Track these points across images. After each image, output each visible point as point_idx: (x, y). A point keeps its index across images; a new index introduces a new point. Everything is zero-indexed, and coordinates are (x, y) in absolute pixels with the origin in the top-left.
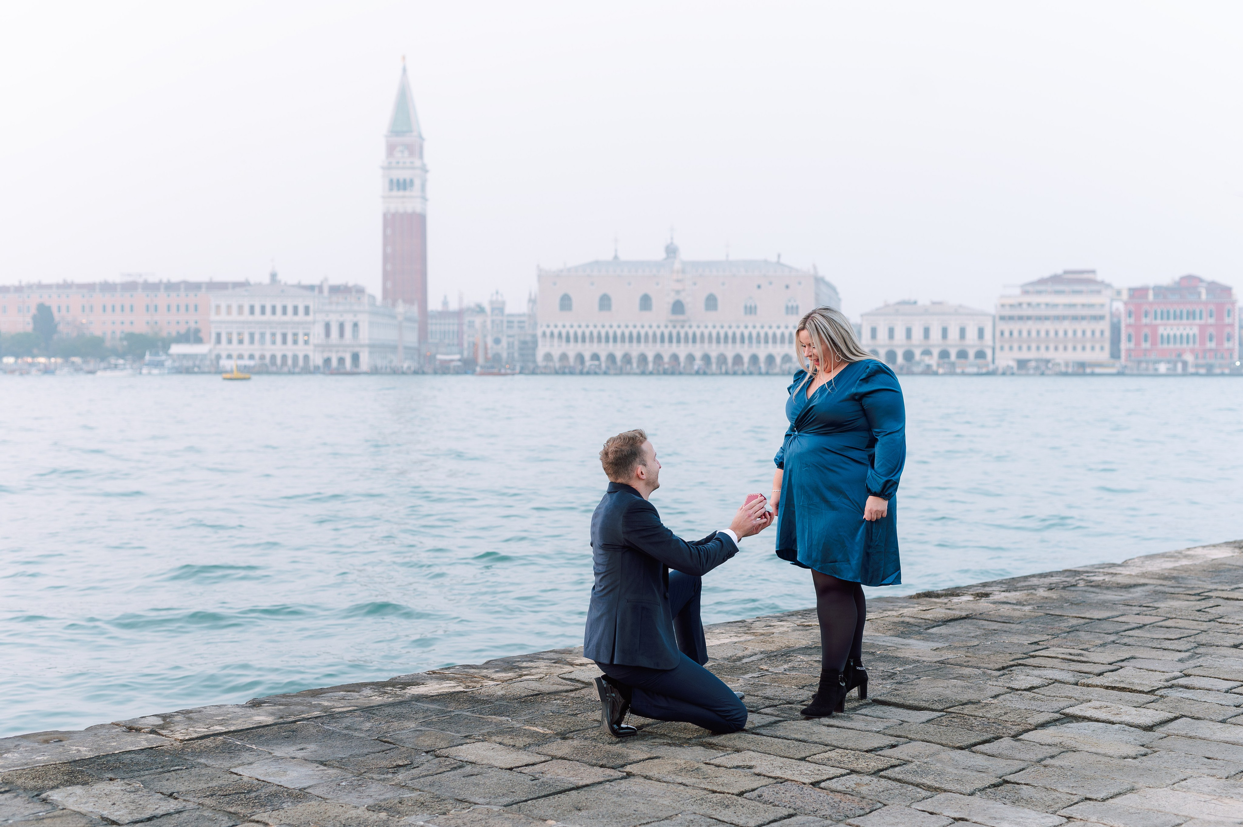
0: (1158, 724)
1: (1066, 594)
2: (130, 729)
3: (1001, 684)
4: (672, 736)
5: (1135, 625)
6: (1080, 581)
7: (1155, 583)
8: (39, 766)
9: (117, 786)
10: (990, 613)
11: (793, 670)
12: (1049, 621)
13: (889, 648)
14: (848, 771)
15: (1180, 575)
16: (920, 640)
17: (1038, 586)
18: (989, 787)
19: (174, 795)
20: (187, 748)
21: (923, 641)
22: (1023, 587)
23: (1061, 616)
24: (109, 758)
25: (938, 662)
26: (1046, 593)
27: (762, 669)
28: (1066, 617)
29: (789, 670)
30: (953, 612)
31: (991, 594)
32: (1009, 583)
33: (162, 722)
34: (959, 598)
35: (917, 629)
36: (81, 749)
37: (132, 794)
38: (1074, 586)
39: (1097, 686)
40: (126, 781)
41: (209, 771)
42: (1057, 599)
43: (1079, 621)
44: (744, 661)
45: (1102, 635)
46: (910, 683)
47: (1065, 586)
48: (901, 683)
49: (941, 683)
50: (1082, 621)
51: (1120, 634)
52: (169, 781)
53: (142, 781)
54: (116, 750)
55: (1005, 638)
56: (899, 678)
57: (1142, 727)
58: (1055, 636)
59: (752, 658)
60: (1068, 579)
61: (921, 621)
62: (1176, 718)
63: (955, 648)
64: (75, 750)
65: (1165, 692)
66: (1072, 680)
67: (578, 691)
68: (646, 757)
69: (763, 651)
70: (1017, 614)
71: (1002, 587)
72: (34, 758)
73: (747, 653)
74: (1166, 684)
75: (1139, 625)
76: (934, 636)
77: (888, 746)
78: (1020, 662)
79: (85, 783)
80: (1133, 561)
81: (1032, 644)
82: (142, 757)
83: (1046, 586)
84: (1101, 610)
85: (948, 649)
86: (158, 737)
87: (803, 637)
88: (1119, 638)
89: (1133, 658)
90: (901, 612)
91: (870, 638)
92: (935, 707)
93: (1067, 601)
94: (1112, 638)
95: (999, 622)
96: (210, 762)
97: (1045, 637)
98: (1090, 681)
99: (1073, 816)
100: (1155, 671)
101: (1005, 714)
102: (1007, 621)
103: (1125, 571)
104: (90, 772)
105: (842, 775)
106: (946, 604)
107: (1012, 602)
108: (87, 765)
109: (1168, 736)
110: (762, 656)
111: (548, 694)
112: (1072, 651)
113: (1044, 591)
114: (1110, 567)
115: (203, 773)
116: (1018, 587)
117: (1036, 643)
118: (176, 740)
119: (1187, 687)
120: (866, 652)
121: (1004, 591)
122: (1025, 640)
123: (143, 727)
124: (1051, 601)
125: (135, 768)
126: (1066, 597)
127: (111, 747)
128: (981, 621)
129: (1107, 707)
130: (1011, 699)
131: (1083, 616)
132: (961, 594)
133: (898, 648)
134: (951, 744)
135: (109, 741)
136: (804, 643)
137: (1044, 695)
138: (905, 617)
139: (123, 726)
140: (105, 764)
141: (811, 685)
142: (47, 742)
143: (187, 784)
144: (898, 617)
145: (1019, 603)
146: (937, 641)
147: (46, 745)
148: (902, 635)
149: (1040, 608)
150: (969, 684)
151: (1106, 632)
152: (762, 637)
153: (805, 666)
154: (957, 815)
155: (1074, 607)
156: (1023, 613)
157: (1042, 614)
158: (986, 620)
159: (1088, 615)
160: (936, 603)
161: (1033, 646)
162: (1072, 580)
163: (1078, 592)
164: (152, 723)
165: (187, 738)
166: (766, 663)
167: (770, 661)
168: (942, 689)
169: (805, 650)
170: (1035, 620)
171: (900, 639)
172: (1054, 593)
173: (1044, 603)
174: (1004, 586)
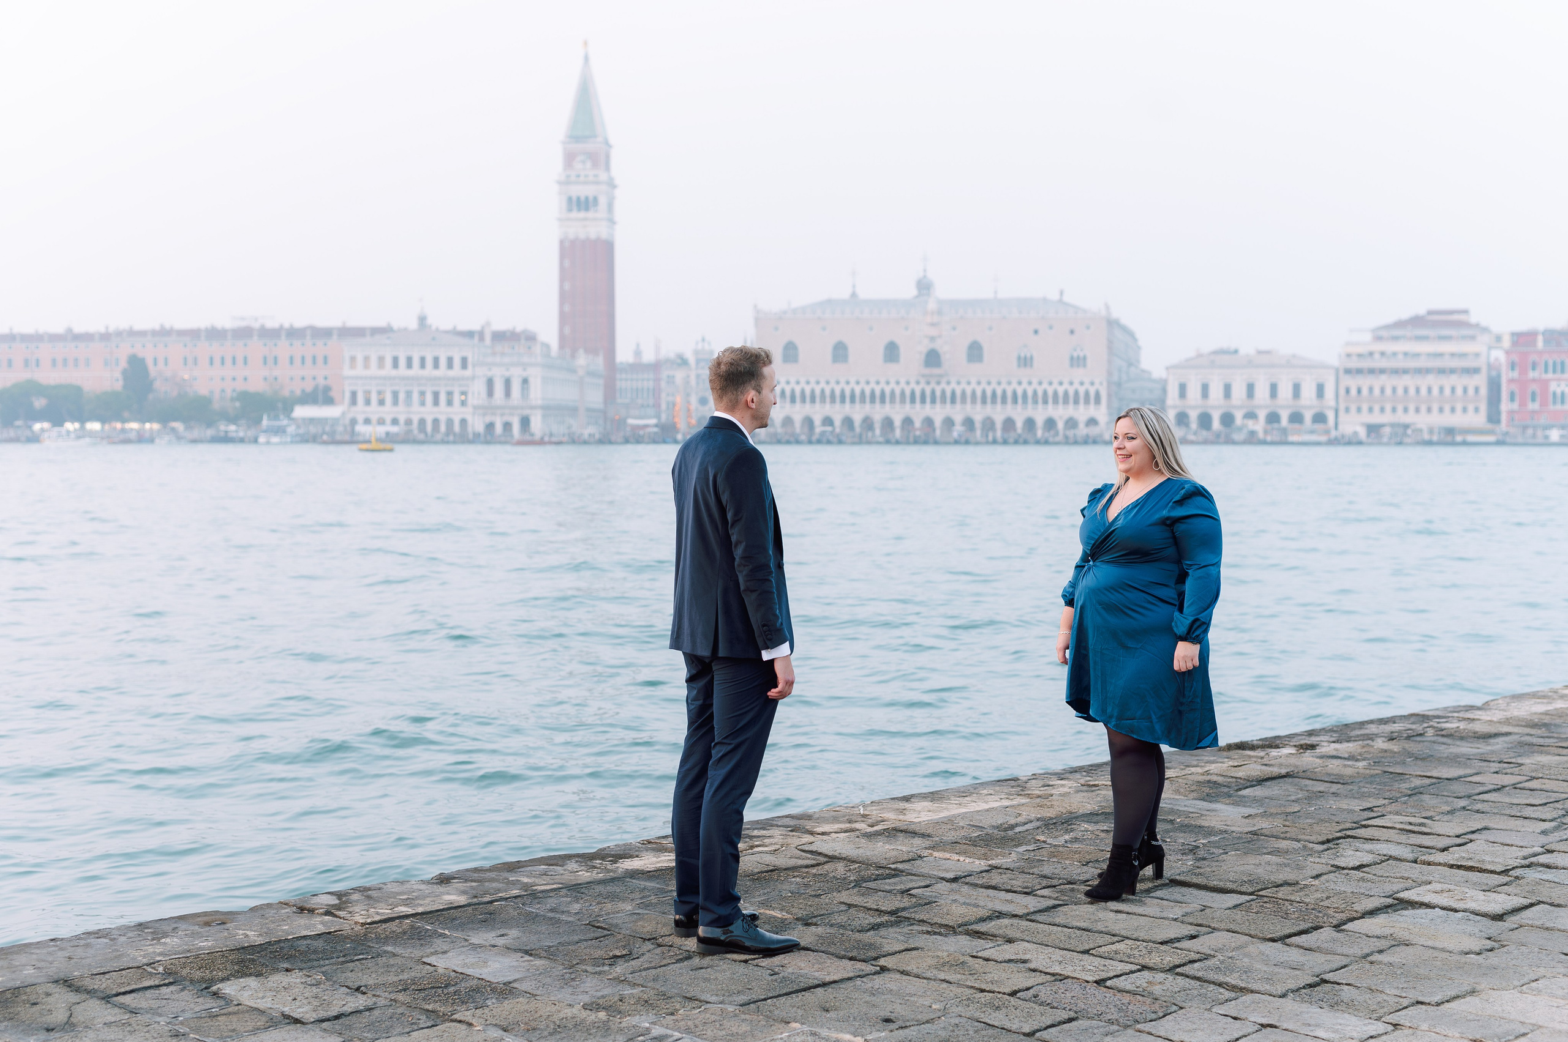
0: (1510, 913)
1: (1411, 746)
2: (302, 909)
3: (1324, 861)
4: (933, 922)
5: (1492, 787)
6: (1428, 729)
7: (1520, 731)
8: (204, 954)
9: (295, 979)
10: (1316, 770)
11: (1076, 841)
12: (1387, 780)
13: (1191, 815)
14: (1139, 967)
15: (1553, 722)
16: (1229, 804)
17: (1377, 735)
18: (1304, 988)
19: (361, 989)
20: (370, 933)
21: (1232, 806)
22: (1358, 736)
23: (1402, 774)
24: (282, 945)
25: (1250, 832)
26: (1386, 744)
27: (1039, 840)
28: (1408, 776)
29: (1071, 842)
30: (1271, 769)
31: (1318, 745)
32: (1341, 730)
33: (337, 902)
34: (1278, 750)
35: (1226, 790)
36: (248, 933)
37: (314, 988)
38: (1421, 735)
39: (1440, 864)
40: (304, 972)
41: (398, 960)
42: (1399, 752)
43: (1423, 781)
44: (1018, 829)
45: (1450, 799)
46: (1215, 859)
47: (1410, 735)
48: (1204, 859)
49: (1252, 860)
50: (1428, 781)
51: (1473, 798)
52: (353, 973)
53: (323, 973)
54: (289, 935)
55: (1333, 802)
56: (1201, 853)
57: (1490, 916)
58: (1392, 799)
60: (1414, 727)
61: (1231, 780)
62: (1532, 905)
63: (1271, 814)
64: (242, 935)
65: (1521, 873)
66: (1410, 856)
67: (821, 867)
68: (903, 948)
69: (1039, 818)
70: (1349, 771)
71: (1331, 736)
72: (197, 944)
73: (1020, 819)
74: (1524, 862)
75: (1496, 787)
76: (1246, 799)
77: (1186, 936)
78: (1349, 833)
79: (259, 975)
80: (1496, 702)
81: (1365, 810)
82: (319, 944)
83: (1386, 735)
84: (1452, 766)
85: (1263, 816)
86: (335, 919)
87: (1088, 801)
88: (1472, 803)
89: (1486, 829)
90: (1207, 769)
91: (1169, 802)
92: (1243, 889)
93: (1410, 755)
94: (1463, 803)
95: (1326, 782)
96: (398, 950)
97: (1381, 802)
98: (1431, 858)
99: (1400, 1023)
100: (1512, 845)
101: (1327, 899)
102: (1336, 781)
103: (1484, 716)
104: (263, 961)
105: (1132, 972)
106: (1262, 758)
107: (1342, 756)
108: (258, 952)
109: (1521, 926)
110: (1038, 824)
111: (785, 869)
112: (1412, 820)
113: (1384, 742)
114: (1467, 711)
115: (392, 963)
116: (1351, 737)
117: (1370, 809)
118: (356, 923)
119: (1548, 867)
120: (1164, 819)
121: (1334, 742)
122: (1356, 805)
123: (317, 907)
124: (1391, 755)
125: (313, 956)
126: (1410, 750)
127: (283, 931)
128: (1304, 780)
129: (1449, 891)
130: (1335, 879)
131: (1429, 774)
132: (1281, 746)
133: (1202, 815)
134: (1261, 935)
135: (280, 923)
136: (1089, 807)
137: (1375, 875)
138: (1211, 774)
139: (294, 906)
140: (278, 952)
141: (1097, 861)
142: (207, 924)
143: (374, 976)
144: (1204, 775)
145: (1352, 758)
146: (1250, 806)
147: (207, 929)
148: (1207, 798)
149: (1376, 764)
150: (1286, 861)
151: (1455, 795)
152: (1038, 800)
153: (1090, 837)
154: (1264, 1021)
155: (1419, 762)
156: (1357, 770)
157: (1380, 772)
158: (1309, 779)
159: (1435, 774)
160: (1250, 757)
161: (1366, 812)
162: (1418, 728)
163: (1425, 743)
164: (326, 903)
165: (369, 921)
166: (1043, 833)
167: (1048, 829)
168: (1253, 866)
169: (1091, 817)
170: (1370, 779)
171: (1205, 803)
172: (1396, 745)
173: (1383, 757)
174: (1335, 735)
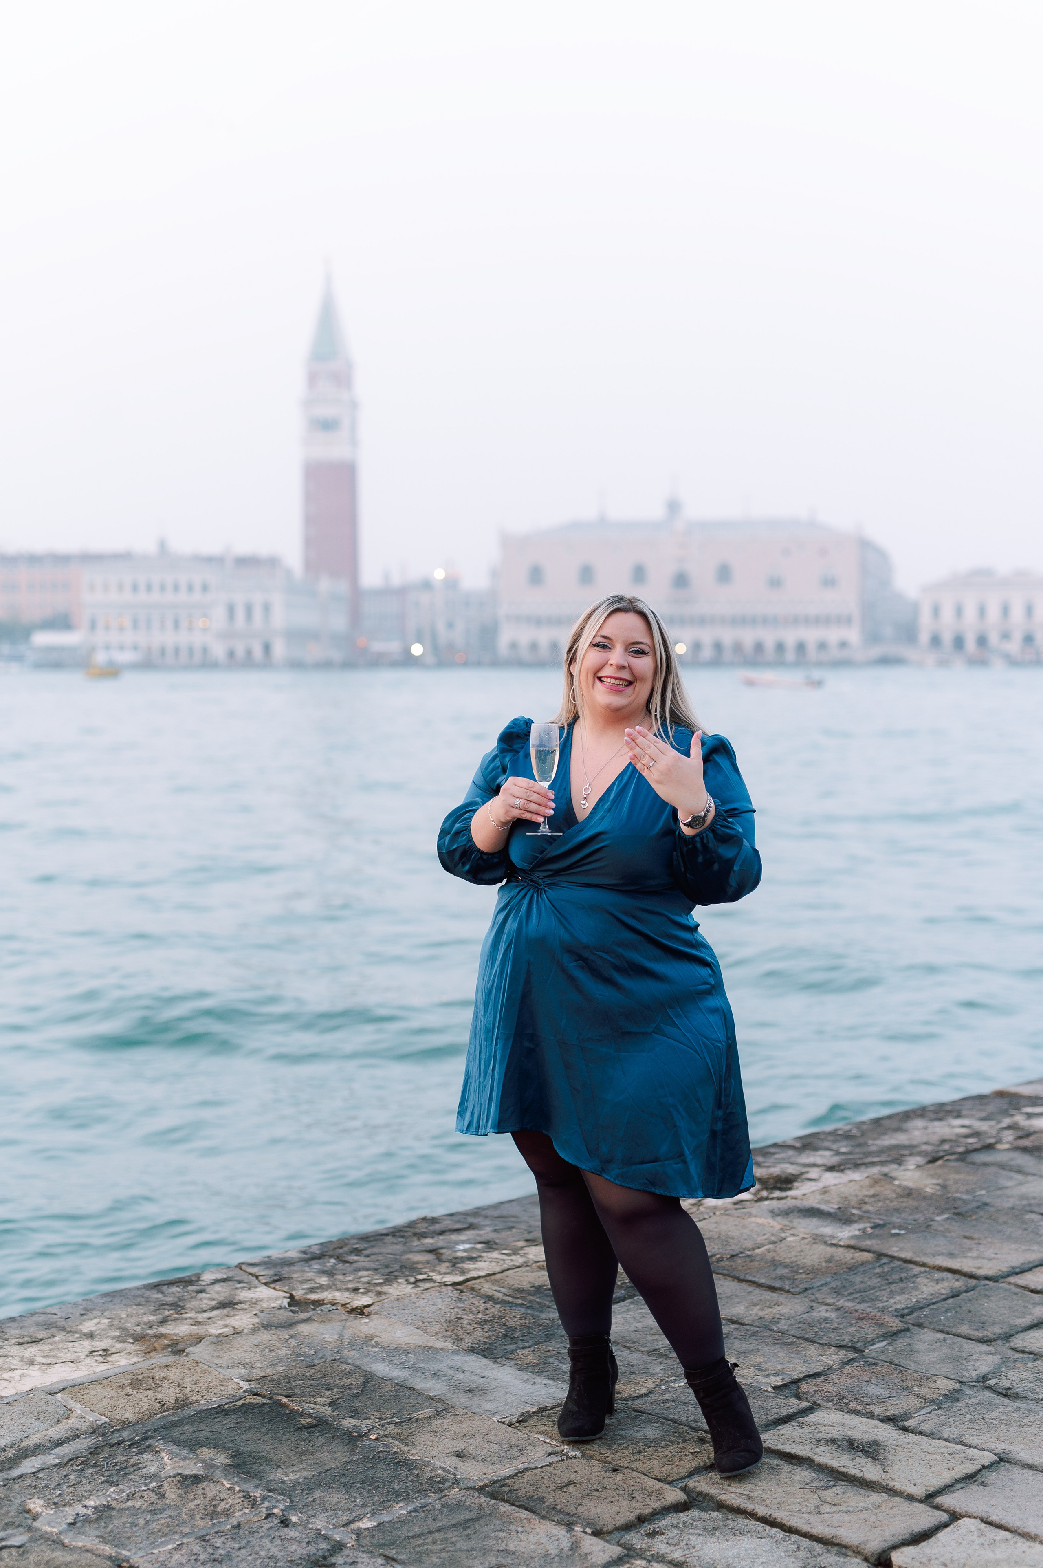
1: (957, 1179)
6: (1006, 1133)
10: (757, 1252)
12: (875, 1281)
16: (527, 1367)
17: (912, 1149)
22: (882, 1151)
23: (907, 1263)
25: (489, 1486)
26: (917, 1174)
28: (917, 1270)
31: (798, 1179)
32: (861, 1135)
38: (989, 1147)
42: (931, 1198)
43: (940, 1286)
45: (967, 1350)
47: (970, 1148)
50: (946, 1287)
51: (1011, 1345)
59: (51, 1459)
69: (99, 1427)
70: (815, 1255)
71: (838, 1153)
73: (58, 1431)
81: (784, 1387)
83: (929, 1149)
84: (1009, 1238)
88: (1003, 1363)
89: (1002, 1460)
94: (986, 1362)
95: (760, 1286)
97: (828, 1359)
102: (778, 1284)
107: (826, 1209)
113: (918, 1166)
116: (870, 1154)
117: (792, 1386)
121: (831, 1169)
122: (775, 1372)
124: (913, 1206)
126: (953, 1190)
131: (955, 1264)
145: (838, 1215)
149: (877, 1231)
151: (979, 1334)
155: (955, 1228)
156: (830, 1253)
157: (870, 1257)
159: (965, 1264)
161: (779, 1399)
162: (991, 1129)
163: (987, 1172)
170: (844, 1280)
171: (485, 1361)
172: (932, 1176)
173: (897, 1210)
174: (843, 1150)
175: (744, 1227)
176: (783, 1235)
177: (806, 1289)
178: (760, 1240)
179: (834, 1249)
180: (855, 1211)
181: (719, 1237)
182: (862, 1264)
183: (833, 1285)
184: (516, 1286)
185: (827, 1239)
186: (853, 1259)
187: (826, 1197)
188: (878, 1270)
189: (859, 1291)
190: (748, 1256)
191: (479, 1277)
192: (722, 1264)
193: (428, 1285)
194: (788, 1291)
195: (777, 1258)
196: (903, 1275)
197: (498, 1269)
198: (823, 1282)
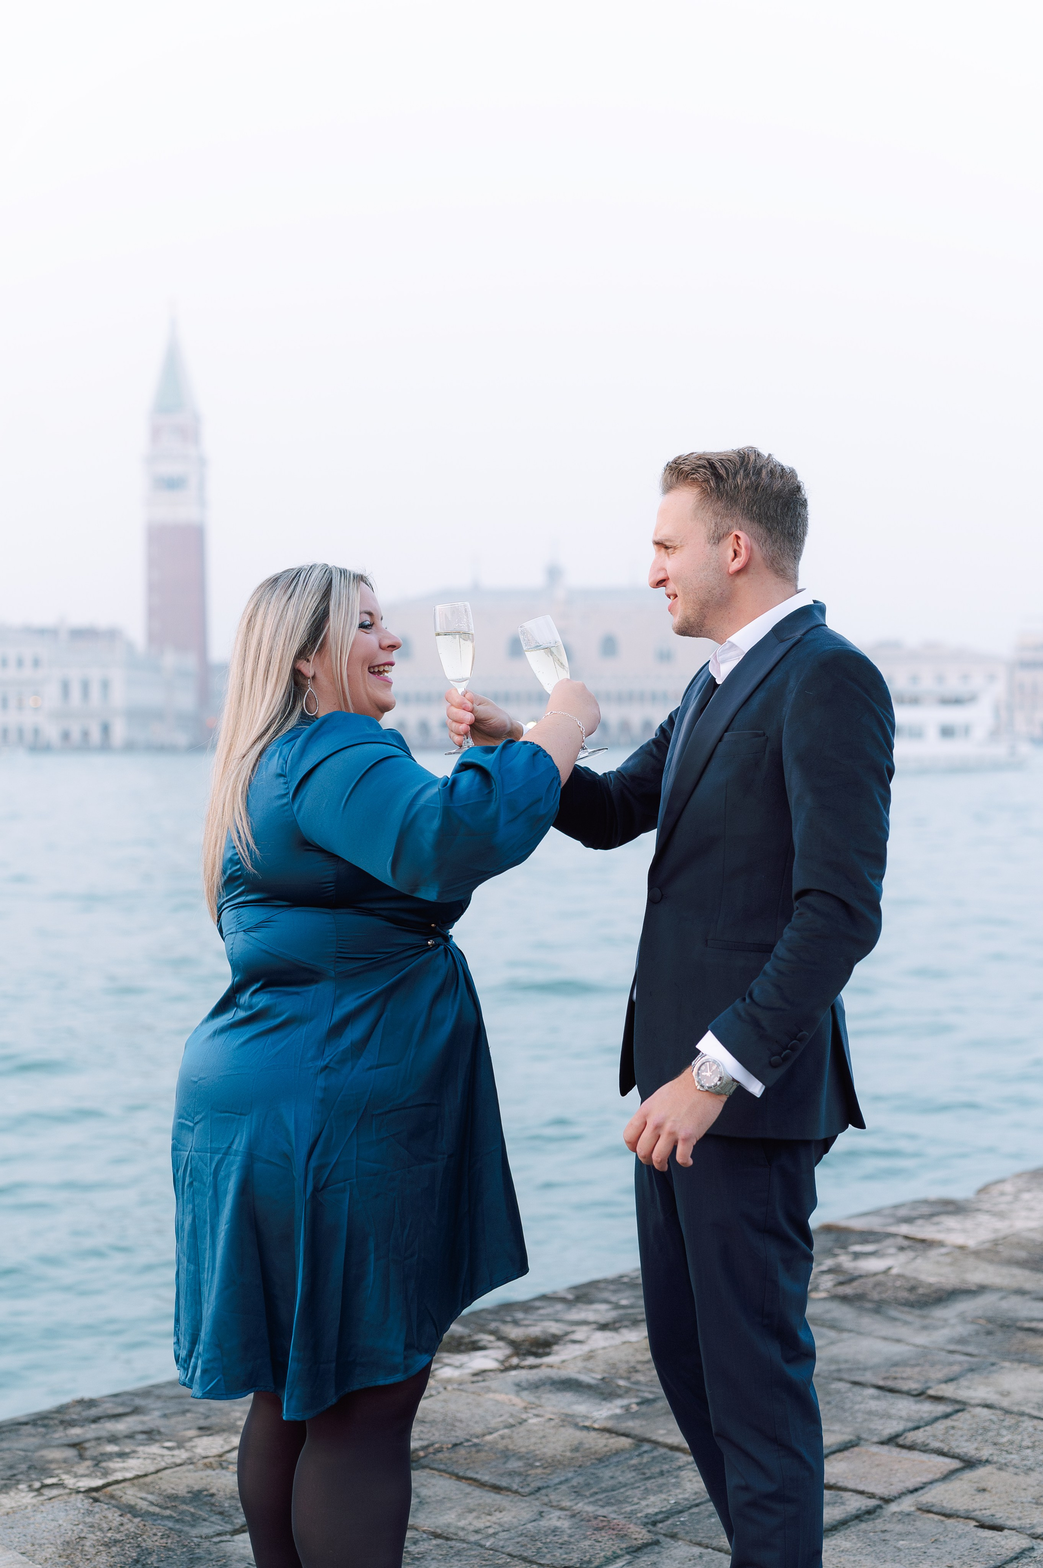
70: (560, 1442)
95: (482, 1485)
102: (504, 1483)
149: (644, 1408)
175: (479, 1405)
176: (524, 1416)
177: (539, 1489)
178: (494, 1422)
179: (584, 1433)
180: (622, 1383)
181: (444, 1420)
182: (617, 1453)
183: (574, 1482)
184: (170, 1491)
185: (578, 1420)
186: (606, 1446)
187: (590, 1364)
188: (634, 1462)
189: (605, 1491)
190: (475, 1445)
191: (124, 1480)
192: (440, 1456)
193: (55, 1492)
194: (516, 1492)
195: (511, 1447)
196: (666, 1467)
197: (152, 1469)
198: (563, 1478)
